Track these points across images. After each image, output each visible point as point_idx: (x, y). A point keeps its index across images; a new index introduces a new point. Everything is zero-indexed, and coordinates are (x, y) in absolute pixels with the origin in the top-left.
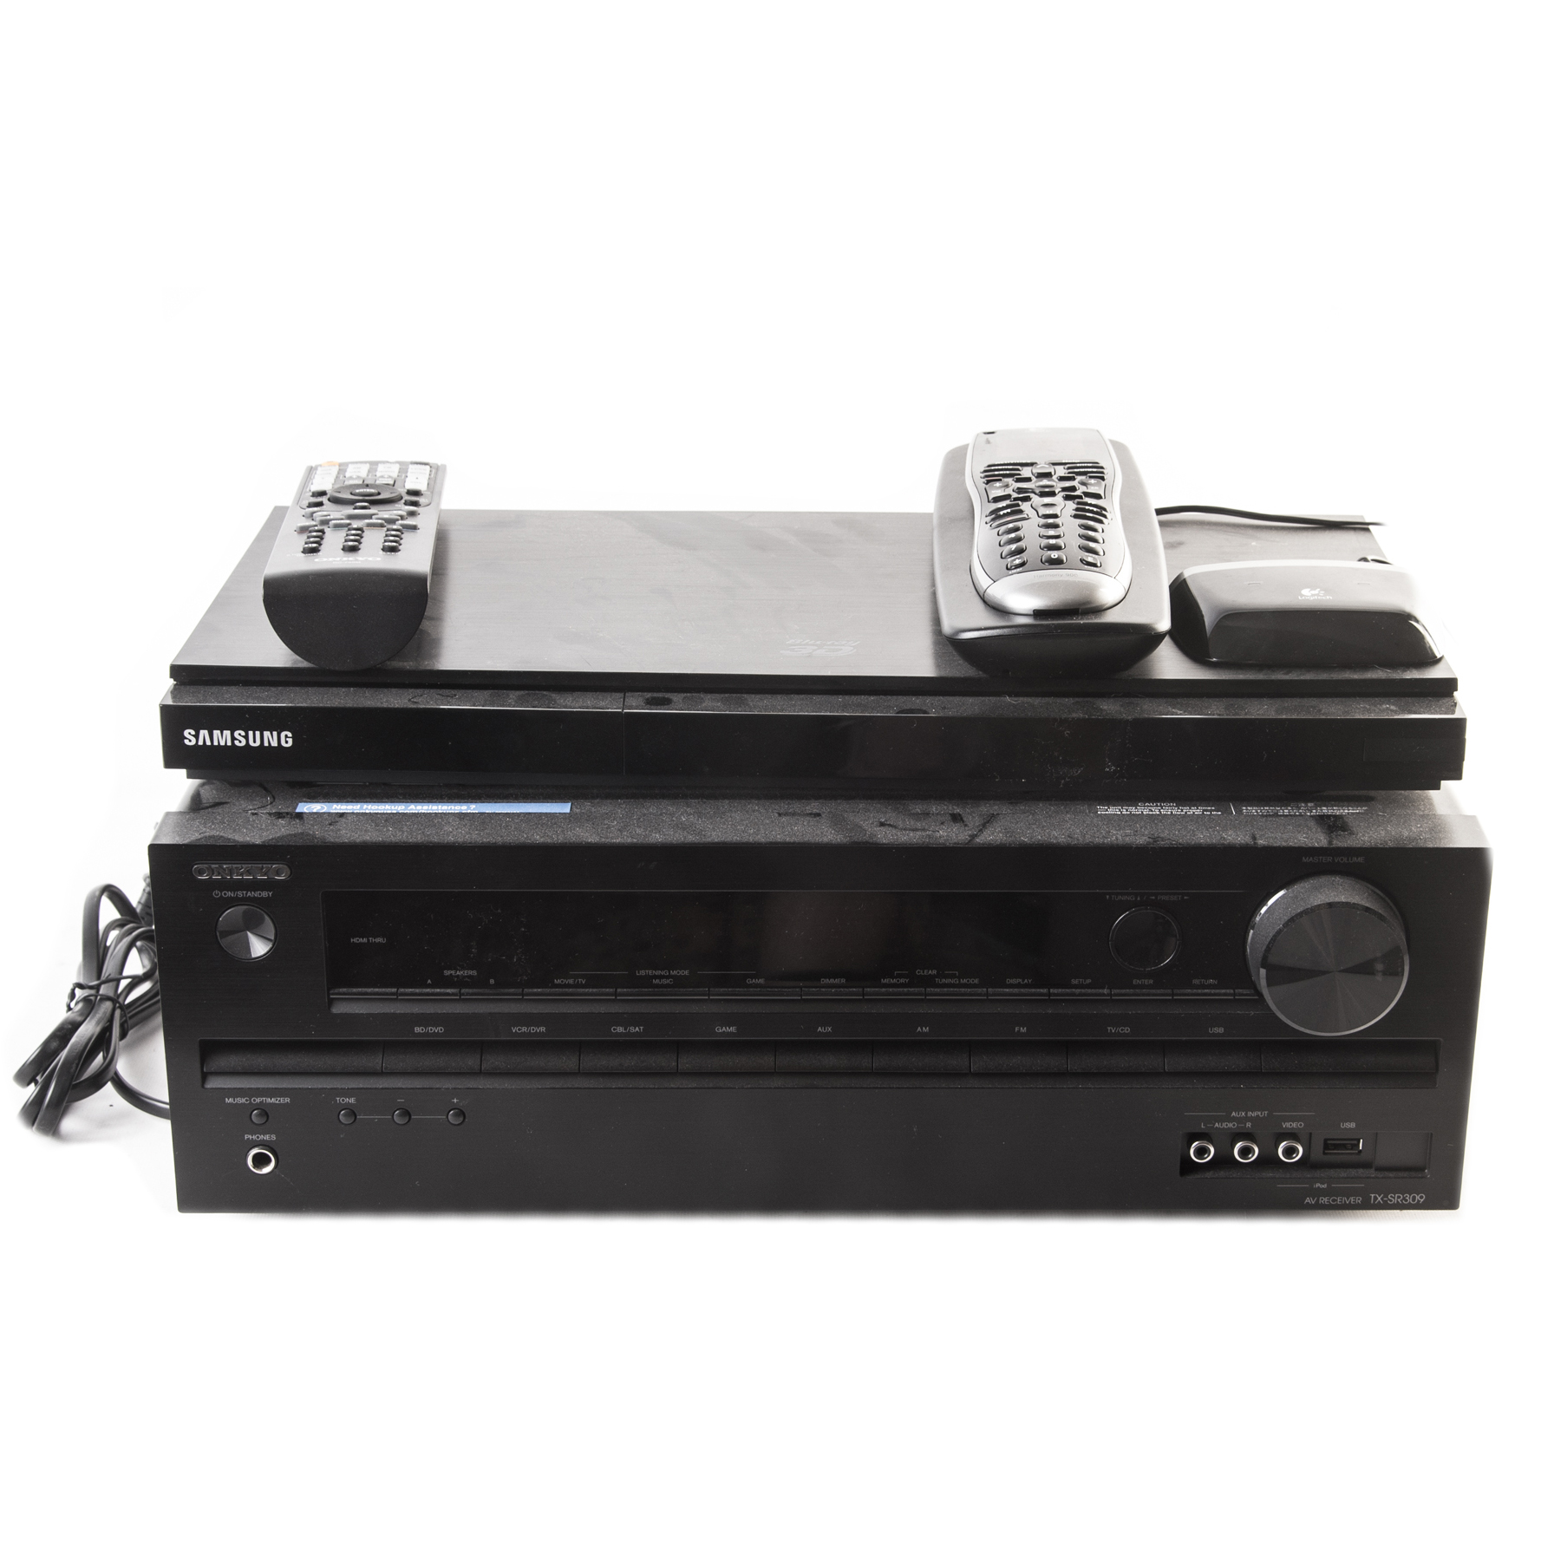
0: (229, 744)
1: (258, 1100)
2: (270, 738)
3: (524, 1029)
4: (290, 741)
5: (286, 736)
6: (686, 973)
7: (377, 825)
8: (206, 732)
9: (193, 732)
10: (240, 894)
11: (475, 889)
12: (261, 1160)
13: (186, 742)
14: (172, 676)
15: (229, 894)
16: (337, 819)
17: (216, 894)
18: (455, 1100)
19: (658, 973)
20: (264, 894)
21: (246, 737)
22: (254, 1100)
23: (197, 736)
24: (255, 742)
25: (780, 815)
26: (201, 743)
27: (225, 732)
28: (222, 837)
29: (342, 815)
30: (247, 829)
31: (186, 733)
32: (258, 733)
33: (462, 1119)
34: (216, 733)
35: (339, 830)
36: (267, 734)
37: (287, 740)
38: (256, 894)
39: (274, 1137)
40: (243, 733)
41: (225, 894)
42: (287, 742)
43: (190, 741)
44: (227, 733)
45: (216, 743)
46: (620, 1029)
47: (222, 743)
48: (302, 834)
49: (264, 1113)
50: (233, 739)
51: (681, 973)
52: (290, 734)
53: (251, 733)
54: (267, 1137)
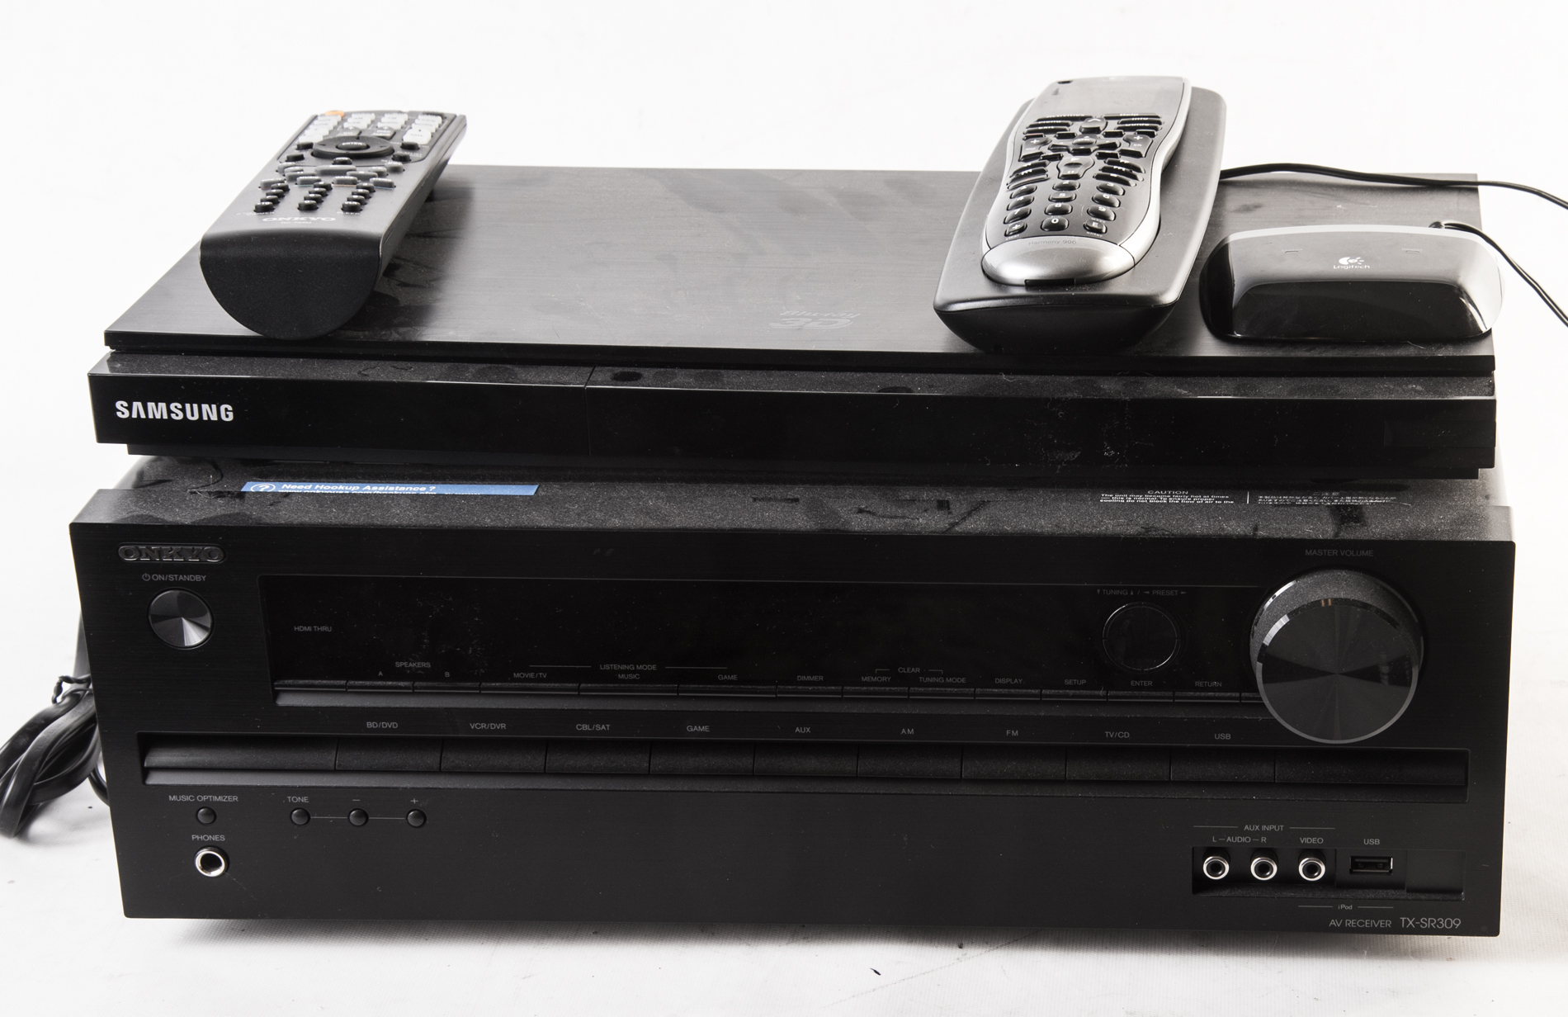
0: (165, 417)
1: (204, 798)
2: (210, 412)
3: (483, 726)
4: (231, 415)
5: (226, 410)
6: (654, 667)
7: (321, 506)
8: (139, 404)
9: (126, 404)
10: (171, 577)
11: (422, 575)
12: (210, 863)
13: (119, 414)
14: (107, 344)
15: (160, 577)
16: (280, 499)
17: (146, 577)
18: (414, 801)
19: (623, 667)
20: (197, 578)
21: (183, 410)
22: (200, 798)
23: (130, 408)
24: (193, 415)
25: (755, 500)
26: (134, 415)
27: (160, 404)
28: (150, 516)
29: (287, 495)
30: (180, 508)
31: (118, 404)
32: (195, 406)
33: (422, 821)
34: (151, 405)
35: (280, 510)
36: (205, 407)
37: (227, 413)
38: (189, 578)
39: (223, 838)
40: (180, 406)
41: (155, 577)
42: (227, 416)
43: (123, 413)
44: (162, 405)
45: (151, 416)
46: (585, 727)
47: (158, 416)
48: (238, 514)
49: (212, 812)
50: (169, 412)
51: (647, 667)
52: (230, 408)
53: (188, 406)
54: (215, 838)
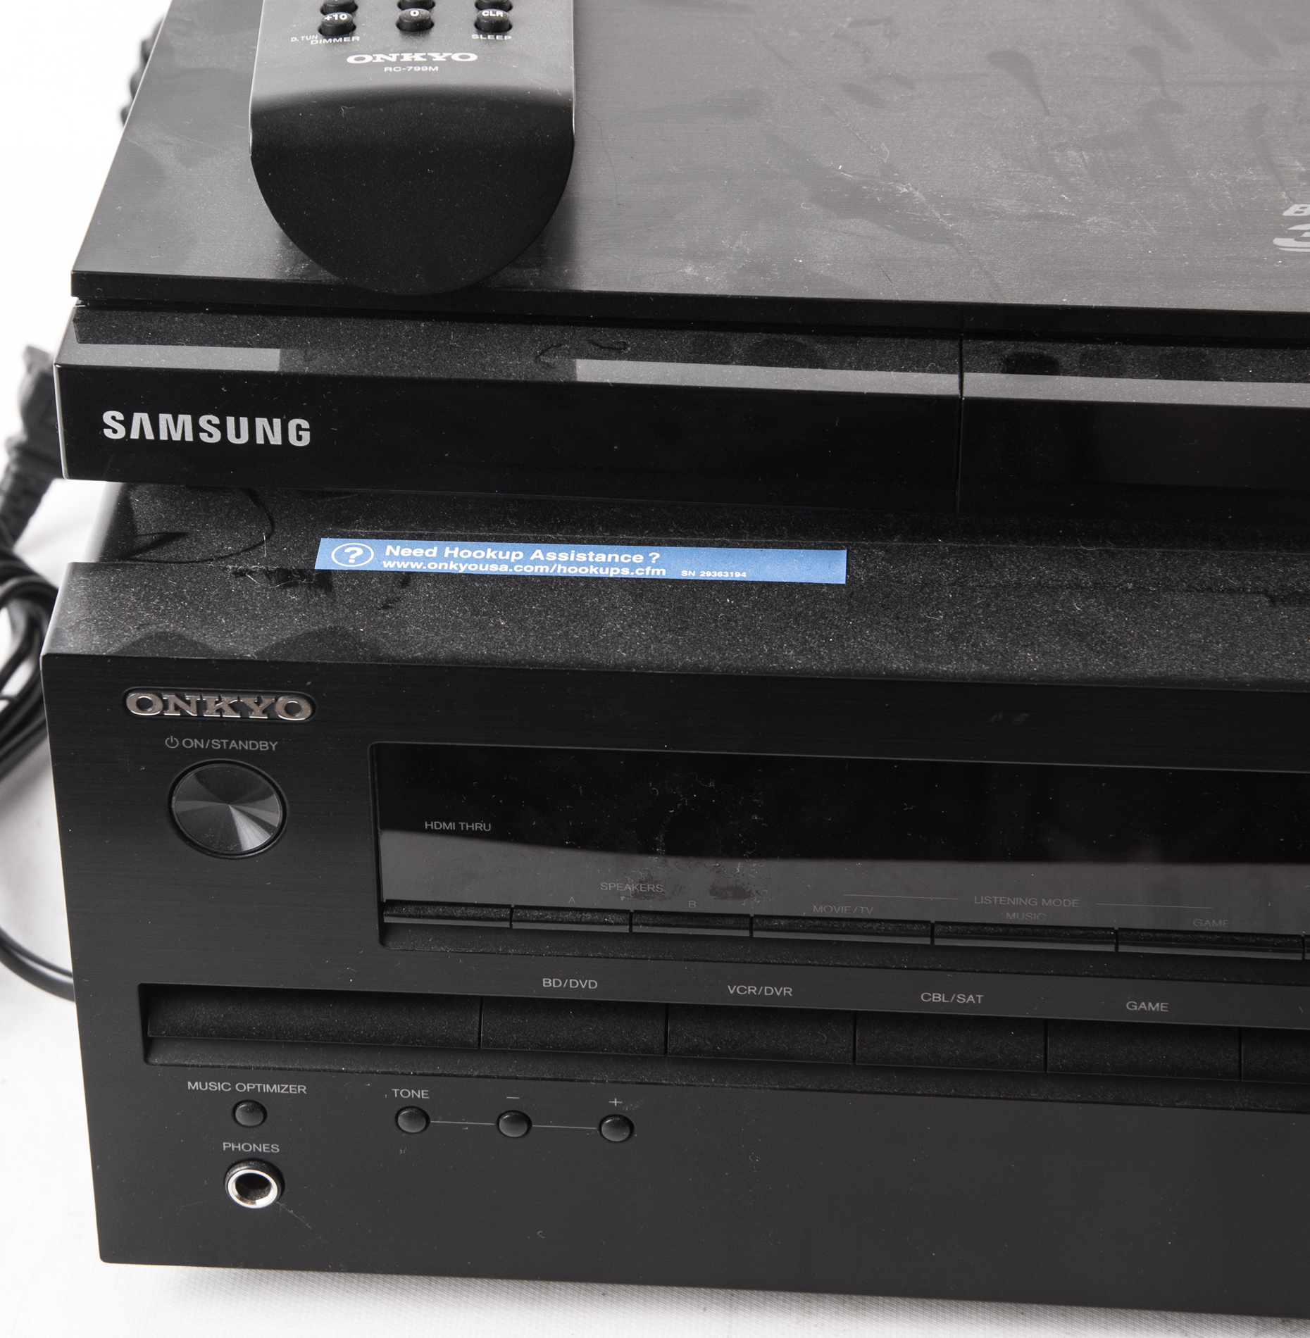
0: (189, 437)
1: (248, 1087)
2: (269, 431)
3: (752, 990)
4: (306, 436)
5: (299, 428)
6: (1073, 903)
7: (475, 612)
8: (145, 416)
9: (120, 416)
10: (216, 744)
11: (666, 749)
12: (250, 1186)
13: (108, 433)
14: (75, 292)
15: (195, 743)
16: (400, 592)
17: (171, 742)
18: (616, 1102)
19: (1017, 901)
20: (263, 746)
21: (222, 427)
22: (241, 1087)
23: (127, 424)
24: (238, 435)
25: (1273, 601)
26: (135, 435)
27: (181, 417)
28: (180, 637)
29: (406, 579)
30: (226, 614)
31: (107, 417)
32: (244, 421)
33: (626, 1134)
34: (165, 419)
35: (403, 623)
36: (261, 422)
37: (300, 433)
38: (248, 745)
39: (276, 1148)
40: (216, 420)
41: (188, 743)
42: (299, 438)
43: (115, 431)
44: (185, 419)
45: (163, 437)
46: (937, 997)
47: (176, 437)
48: (333, 631)
49: (258, 1106)
50: (197, 429)
51: (1063, 903)
52: (305, 424)
53: (230, 421)
54: (263, 1148)
